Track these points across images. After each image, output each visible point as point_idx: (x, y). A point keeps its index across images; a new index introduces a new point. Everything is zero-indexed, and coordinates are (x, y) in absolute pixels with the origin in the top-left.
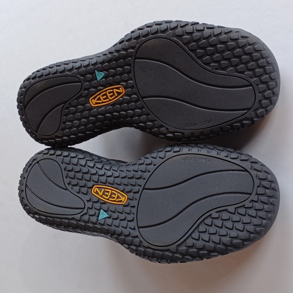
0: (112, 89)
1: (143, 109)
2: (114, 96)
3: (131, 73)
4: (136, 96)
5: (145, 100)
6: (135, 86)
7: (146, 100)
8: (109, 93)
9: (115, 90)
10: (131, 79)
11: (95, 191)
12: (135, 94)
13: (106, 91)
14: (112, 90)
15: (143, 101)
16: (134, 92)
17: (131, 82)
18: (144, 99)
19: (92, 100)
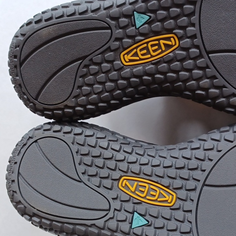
0: (159, 40)
1: (207, 70)
2: (160, 51)
3: (194, 15)
4: (198, 51)
5: (212, 56)
6: (198, 35)
7: (214, 57)
8: (152, 46)
9: (162, 42)
10: (193, 25)
11: (124, 185)
12: (197, 47)
13: (147, 43)
14: (157, 42)
15: (209, 57)
16: (196, 44)
17: (192, 28)
18: (210, 55)
19: (124, 55)
